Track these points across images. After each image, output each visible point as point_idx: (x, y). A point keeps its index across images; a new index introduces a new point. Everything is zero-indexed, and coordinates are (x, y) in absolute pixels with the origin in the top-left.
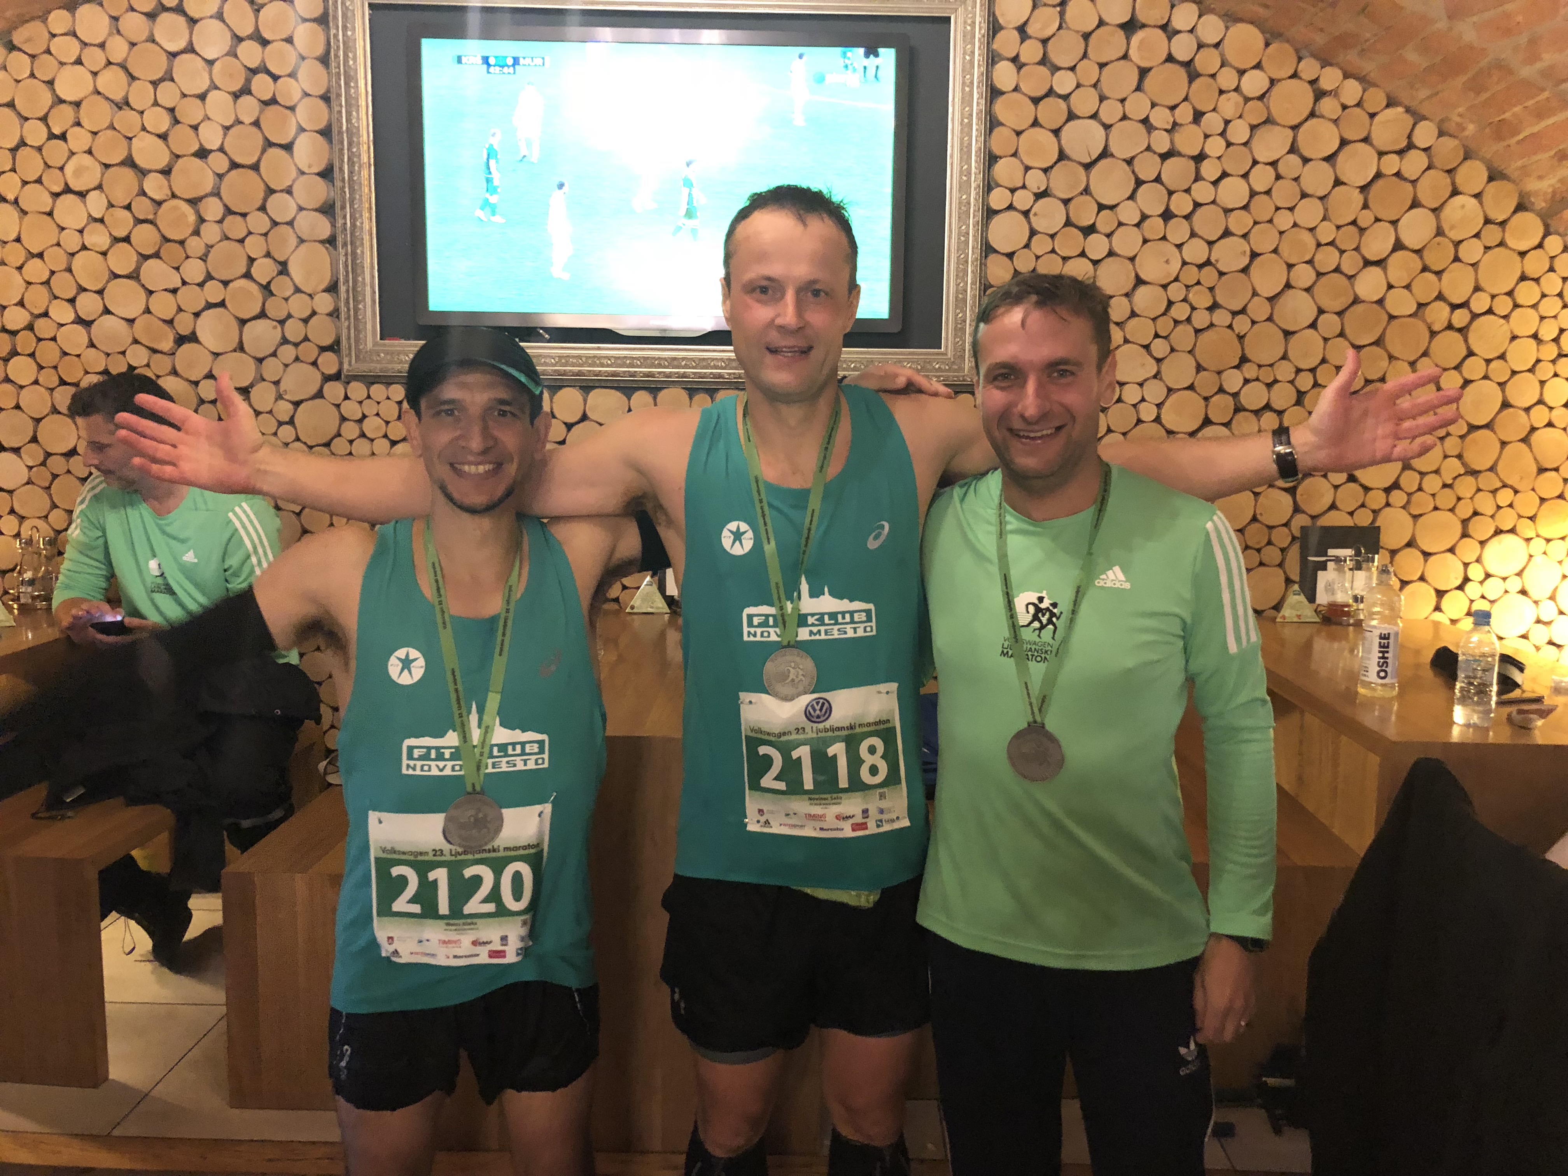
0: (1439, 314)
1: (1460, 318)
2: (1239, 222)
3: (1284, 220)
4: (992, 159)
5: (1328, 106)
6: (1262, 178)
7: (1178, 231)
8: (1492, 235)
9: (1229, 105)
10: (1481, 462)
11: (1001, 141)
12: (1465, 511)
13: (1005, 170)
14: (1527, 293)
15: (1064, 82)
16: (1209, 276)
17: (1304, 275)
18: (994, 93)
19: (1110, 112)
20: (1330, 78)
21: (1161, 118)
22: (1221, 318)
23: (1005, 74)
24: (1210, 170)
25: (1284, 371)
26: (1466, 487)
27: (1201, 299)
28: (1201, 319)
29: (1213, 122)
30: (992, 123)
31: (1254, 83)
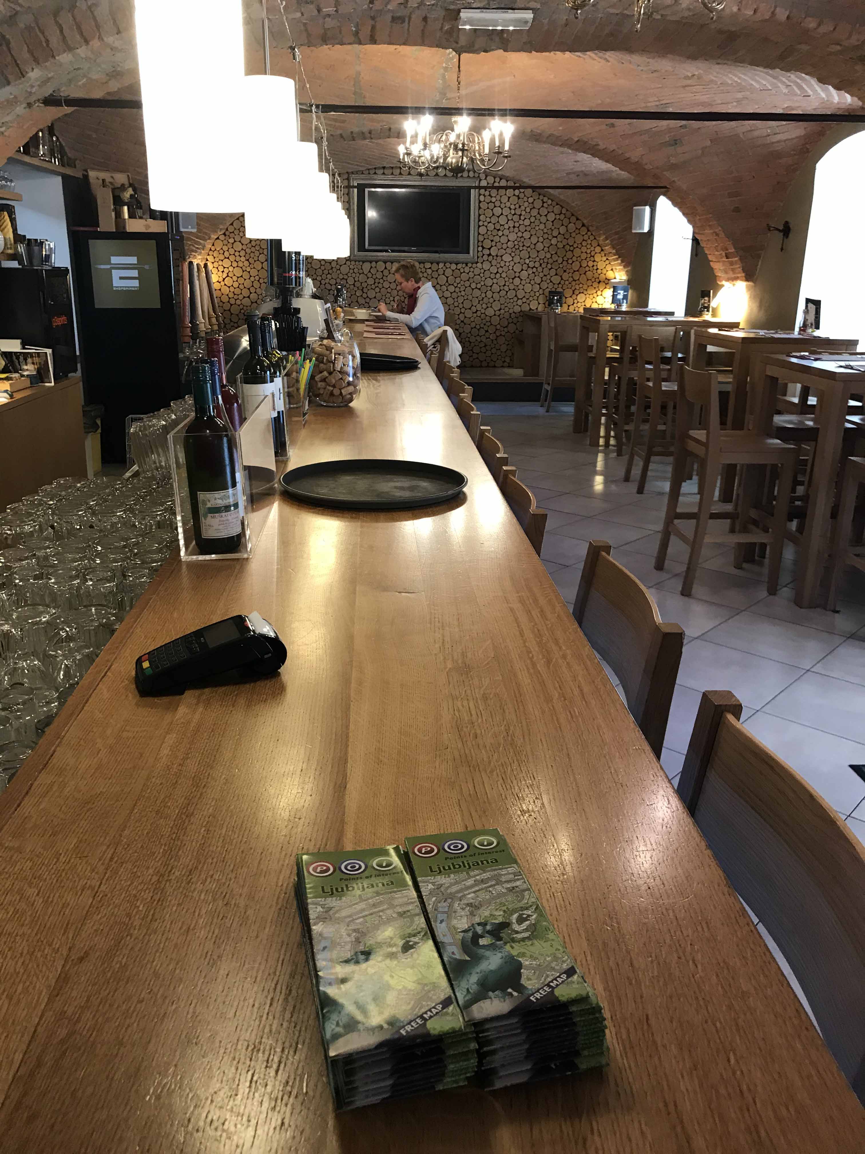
0: (568, 247)
1: (572, 248)
2: (528, 228)
3: (537, 228)
4: (480, 215)
5: (545, 205)
6: (533, 219)
7: (516, 230)
8: (577, 231)
9: (526, 204)
10: (576, 278)
11: (481, 211)
12: (573, 288)
13: (482, 217)
14: (584, 243)
15: (493, 200)
16: (522, 239)
17: (541, 239)
18: (480, 202)
19: (503, 206)
20: (545, 199)
21: (512, 207)
22: (525, 248)
23: (482, 198)
24: (522, 218)
25: (537, 259)
26: (574, 283)
27: (521, 245)
28: (521, 249)
29: (523, 208)
30: (480, 208)
31: (531, 200)
